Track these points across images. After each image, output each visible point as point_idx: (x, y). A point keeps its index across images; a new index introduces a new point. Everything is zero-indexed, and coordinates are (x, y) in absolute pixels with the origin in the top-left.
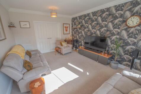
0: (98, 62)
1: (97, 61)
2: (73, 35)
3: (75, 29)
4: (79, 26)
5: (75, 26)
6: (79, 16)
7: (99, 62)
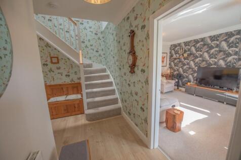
0: (225, 103)
1: (223, 103)
2: (171, 68)
3: (175, 59)
4: (185, 55)
5: (177, 55)
6: (184, 42)
7: (227, 104)
